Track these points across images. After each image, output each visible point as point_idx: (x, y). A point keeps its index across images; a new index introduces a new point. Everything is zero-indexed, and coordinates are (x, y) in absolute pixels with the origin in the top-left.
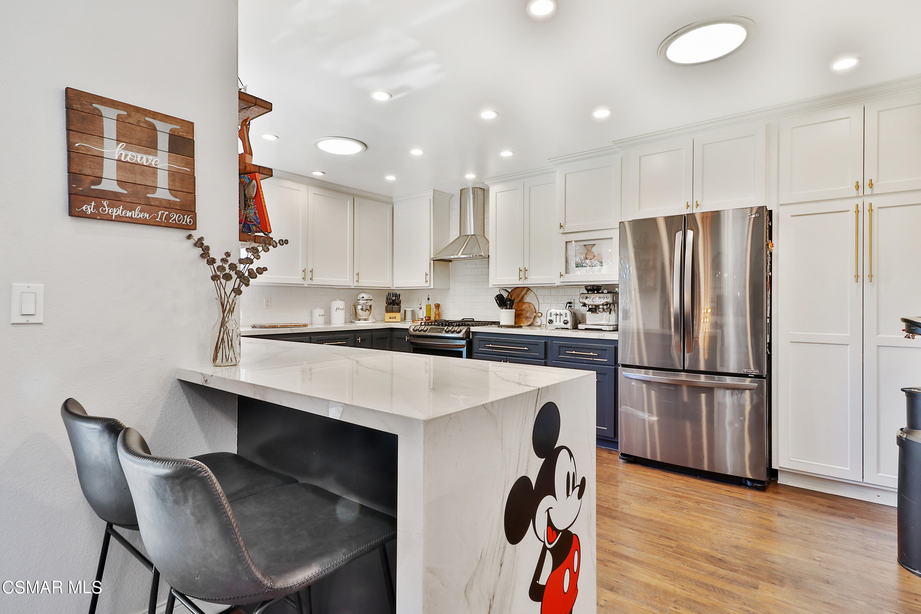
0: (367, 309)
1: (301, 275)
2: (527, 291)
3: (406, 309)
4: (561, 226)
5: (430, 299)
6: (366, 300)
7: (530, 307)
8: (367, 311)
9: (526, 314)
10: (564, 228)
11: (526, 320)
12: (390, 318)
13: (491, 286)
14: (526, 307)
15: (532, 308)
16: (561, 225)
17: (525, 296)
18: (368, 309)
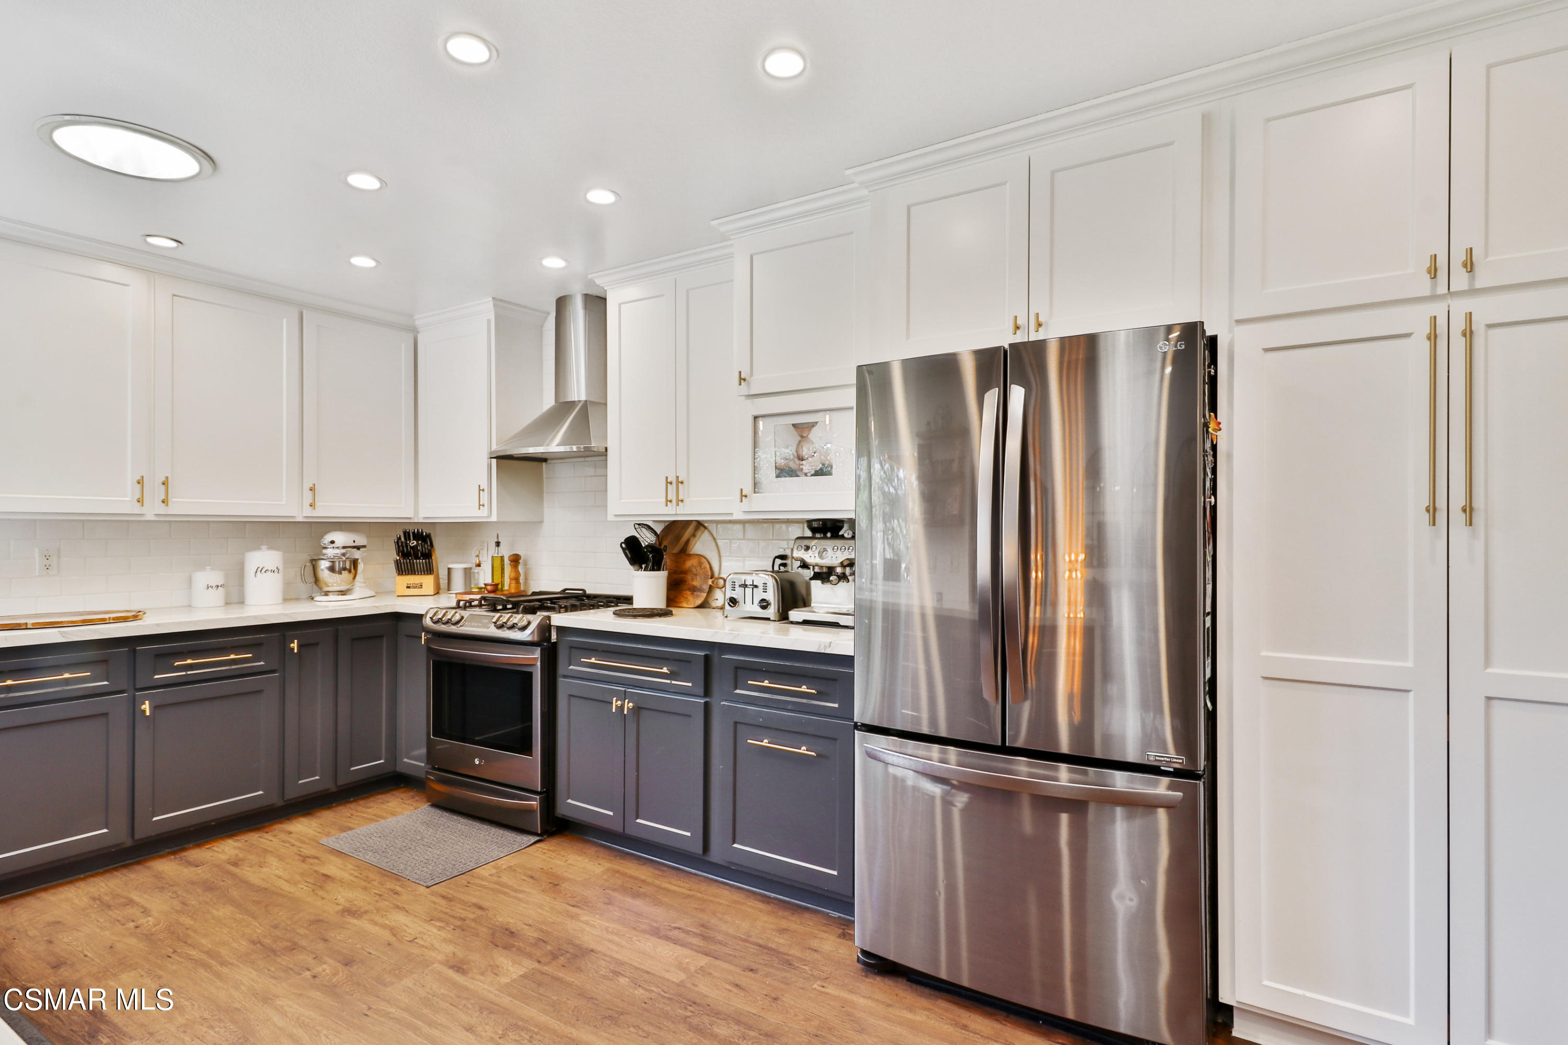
0: (345, 569)
1: (130, 492)
2: (697, 529)
3: (450, 566)
4: (742, 380)
5: (501, 544)
6: (344, 547)
7: (700, 564)
8: (345, 573)
9: (692, 580)
10: (749, 384)
11: (692, 594)
12: (408, 587)
13: (610, 517)
14: (693, 565)
15: (705, 568)
16: (742, 377)
17: (693, 541)
18: (348, 567)
